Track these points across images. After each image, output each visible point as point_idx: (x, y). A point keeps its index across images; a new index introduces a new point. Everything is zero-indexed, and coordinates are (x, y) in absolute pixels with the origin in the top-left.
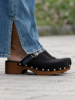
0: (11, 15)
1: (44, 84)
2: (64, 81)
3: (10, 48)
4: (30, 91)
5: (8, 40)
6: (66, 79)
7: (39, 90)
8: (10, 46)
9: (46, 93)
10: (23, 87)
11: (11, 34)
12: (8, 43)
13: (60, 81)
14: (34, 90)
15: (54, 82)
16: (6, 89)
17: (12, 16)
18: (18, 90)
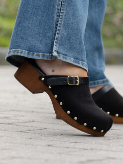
9: (111, 155)
16: (49, 146)
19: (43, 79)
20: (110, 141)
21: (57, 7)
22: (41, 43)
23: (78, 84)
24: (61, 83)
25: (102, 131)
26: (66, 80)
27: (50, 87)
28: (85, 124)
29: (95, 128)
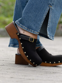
0: (50, 3)
1: (42, 74)
2: (58, 73)
3: (40, 28)
4: (30, 79)
5: (41, 21)
6: (59, 71)
7: (37, 80)
8: (41, 26)
10: (25, 76)
11: (45, 18)
12: (41, 23)
13: (54, 73)
14: (33, 79)
15: (50, 73)
16: (11, 78)
17: (50, 5)
18: (21, 79)
19: (18, 34)
20: (42, 75)
21: (46, 11)
22: (34, 26)
23: (33, 42)
24: (26, 39)
25: (36, 65)
26: (29, 39)
27: (20, 39)
28: (30, 60)
29: (34, 63)
